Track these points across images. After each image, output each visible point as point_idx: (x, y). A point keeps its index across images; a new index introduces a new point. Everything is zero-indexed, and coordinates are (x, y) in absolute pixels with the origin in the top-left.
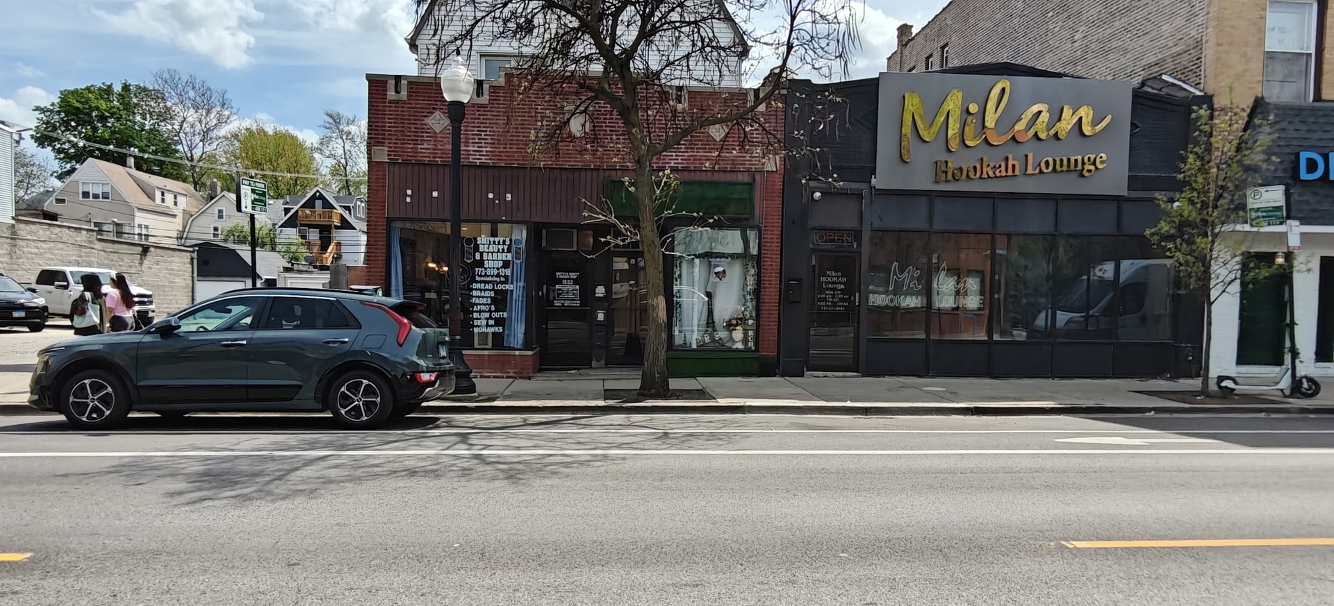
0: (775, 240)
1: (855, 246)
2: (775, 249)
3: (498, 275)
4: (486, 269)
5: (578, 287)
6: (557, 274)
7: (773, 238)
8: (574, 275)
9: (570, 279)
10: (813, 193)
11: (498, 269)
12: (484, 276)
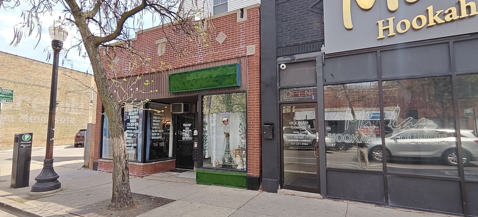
0: (255, 99)
1: (313, 98)
2: (256, 104)
3: (134, 126)
4: (130, 123)
5: (191, 130)
6: (184, 124)
7: (254, 97)
8: (190, 125)
9: (188, 127)
10: (280, 65)
11: (134, 123)
12: (130, 127)
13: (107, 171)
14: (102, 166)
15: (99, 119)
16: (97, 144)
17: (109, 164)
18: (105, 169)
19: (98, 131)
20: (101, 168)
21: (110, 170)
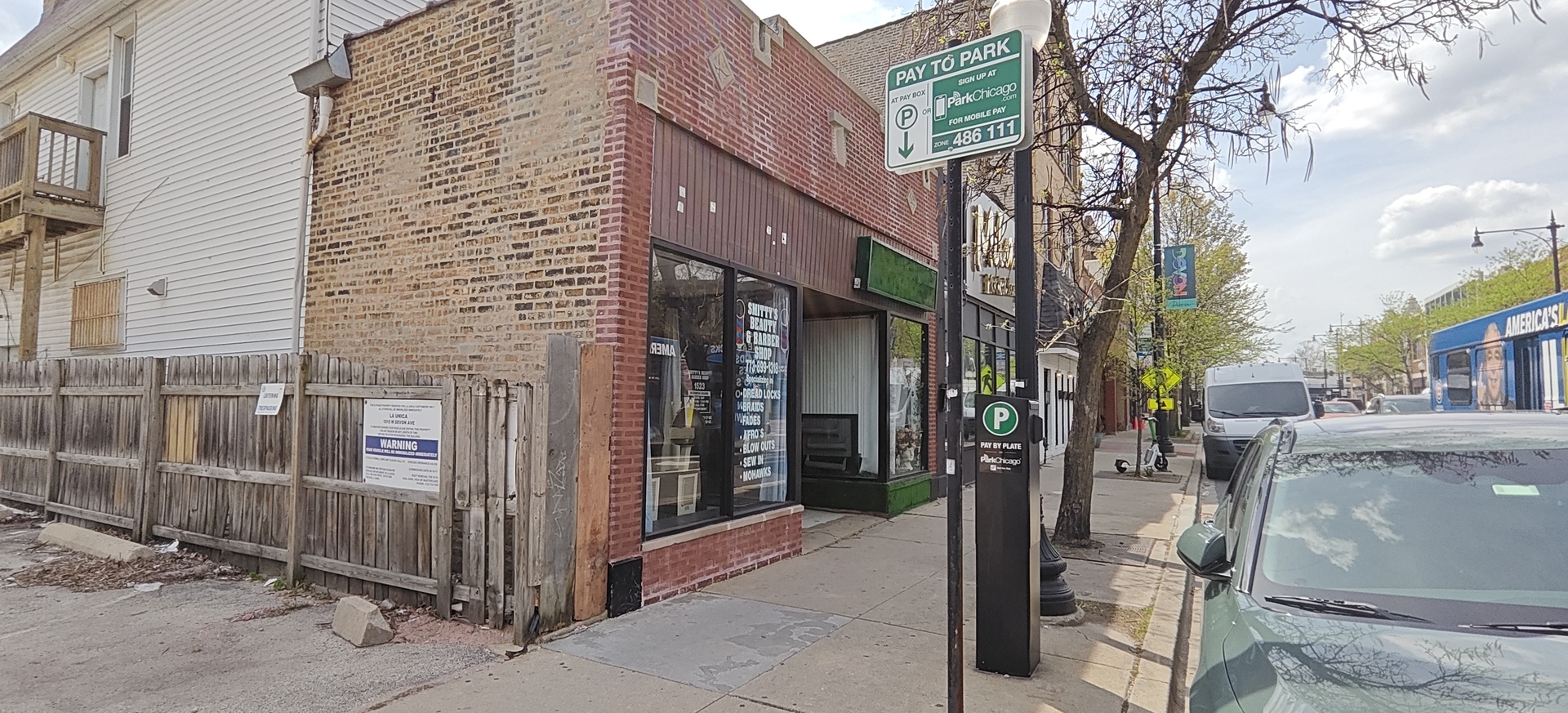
4: (756, 361)
11: (767, 362)
13: (686, 585)
14: (660, 574)
15: (638, 320)
16: (629, 461)
17: (694, 548)
18: (679, 582)
19: (631, 387)
20: (656, 585)
21: (701, 575)
